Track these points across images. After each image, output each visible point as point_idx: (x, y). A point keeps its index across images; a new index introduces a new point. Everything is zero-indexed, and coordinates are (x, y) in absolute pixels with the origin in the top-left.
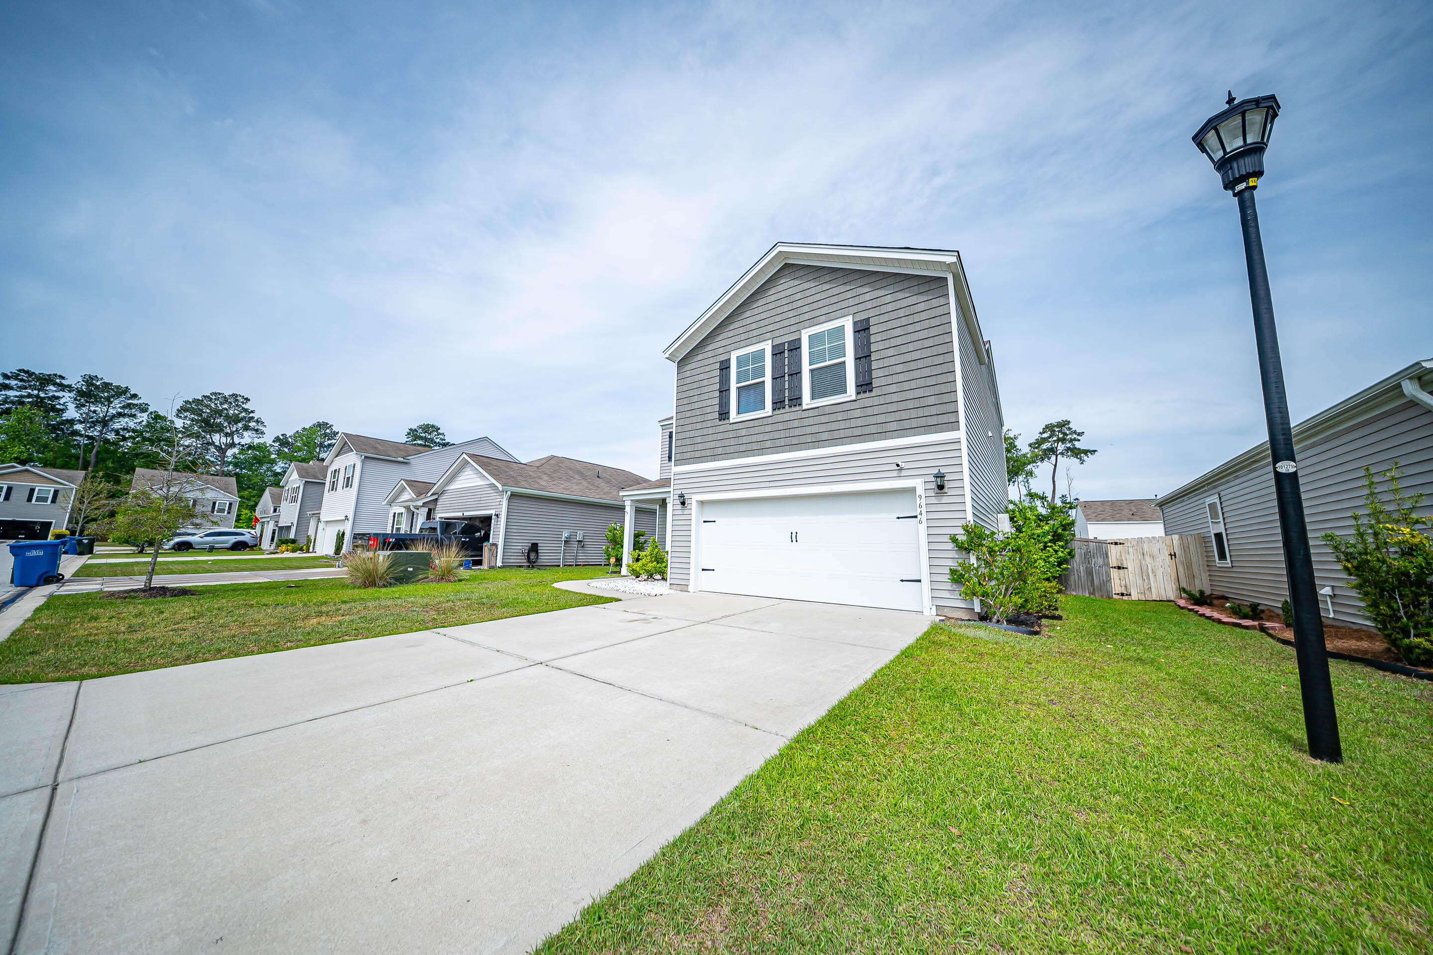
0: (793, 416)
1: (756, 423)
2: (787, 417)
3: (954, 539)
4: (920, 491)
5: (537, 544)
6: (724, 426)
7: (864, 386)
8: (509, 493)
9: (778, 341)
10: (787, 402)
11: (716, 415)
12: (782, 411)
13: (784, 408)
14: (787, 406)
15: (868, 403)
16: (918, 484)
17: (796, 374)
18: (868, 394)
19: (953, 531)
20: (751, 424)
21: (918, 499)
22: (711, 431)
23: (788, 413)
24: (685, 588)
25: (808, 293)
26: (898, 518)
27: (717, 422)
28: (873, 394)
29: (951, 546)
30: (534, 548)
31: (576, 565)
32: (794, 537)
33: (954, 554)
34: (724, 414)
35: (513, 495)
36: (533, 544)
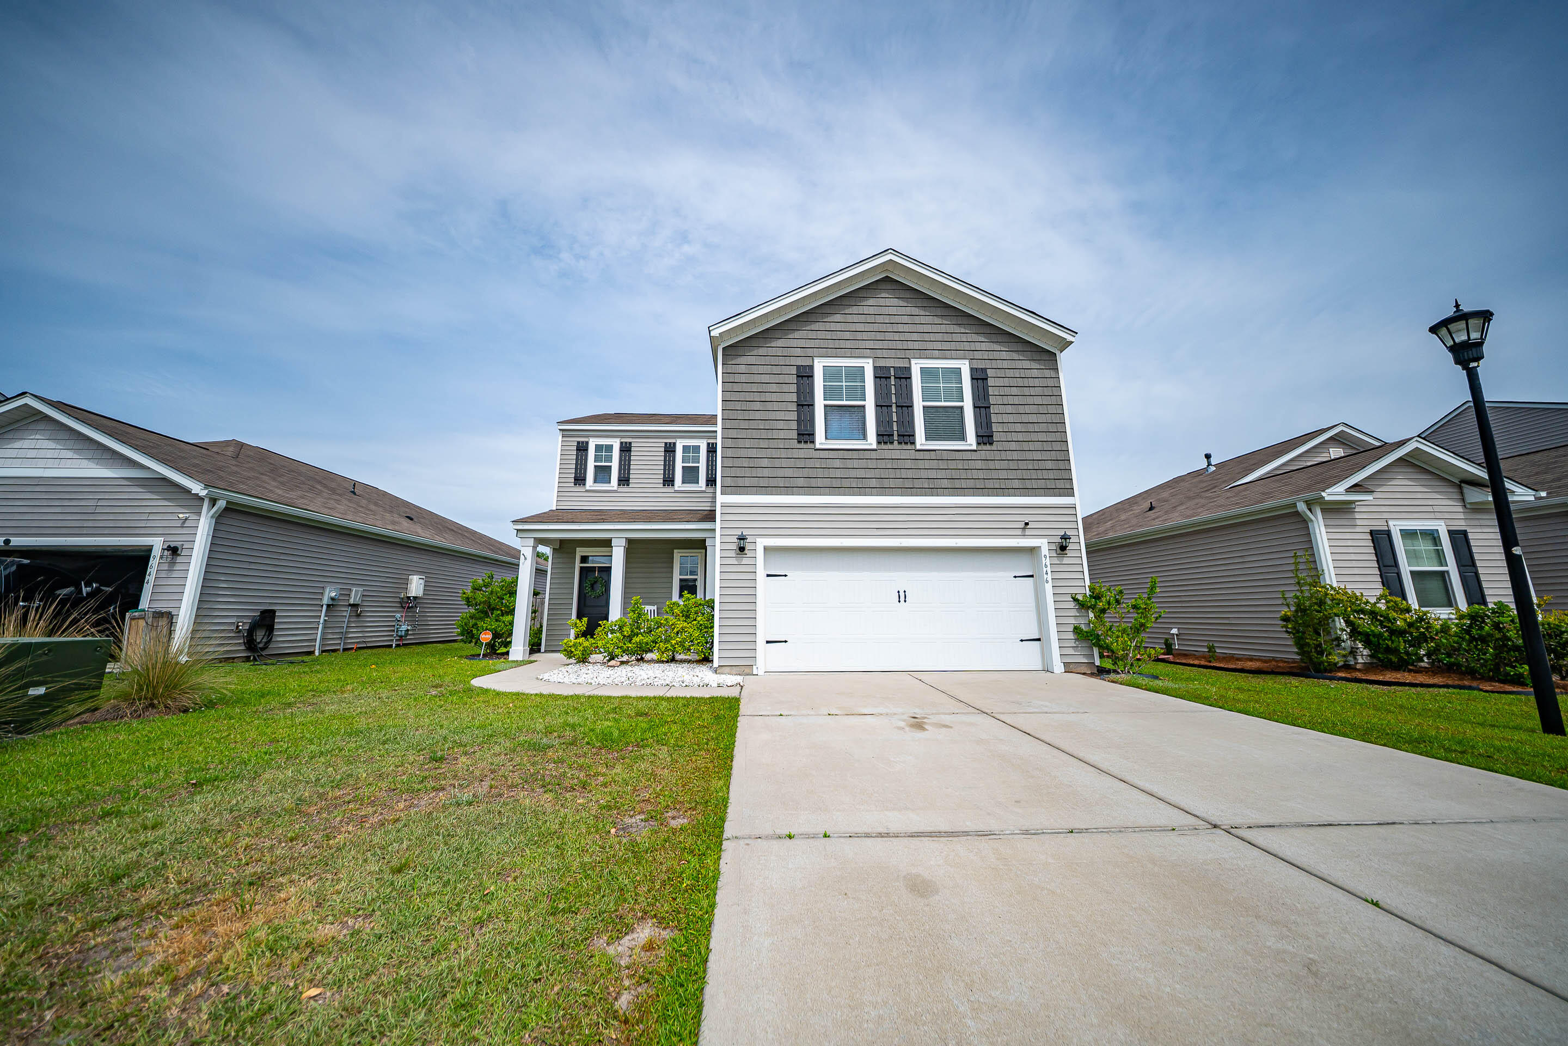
0: (905, 455)
1: (855, 455)
2: (896, 454)
3: (1075, 600)
4: (1045, 550)
5: (274, 612)
6: (804, 451)
7: (985, 438)
8: (221, 504)
9: (882, 363)
10: (896, 438)
11: (794, 434)
12: (890, 446)
13: (892, 443)
14: (896, 442)
15: (990, 455)
16: (1043, 544)
17: (906, 407)
18: (988, 447)
19: (1074, 591)
20: (849, 455)
21: (1044, 559)
22: (783, 454)
23: (895, 451)
24: (747, 670)
25: (917, 320)
26: (1015, 577)
27: (794, 444)
28: (994, 447)
29: (1072, 605)
30: (266, 620)
31: (345, 650)
32: (902, 597)
33: (1074, 613)
34: (806, 436)
35: (232, 510)
36: (264, 612)
